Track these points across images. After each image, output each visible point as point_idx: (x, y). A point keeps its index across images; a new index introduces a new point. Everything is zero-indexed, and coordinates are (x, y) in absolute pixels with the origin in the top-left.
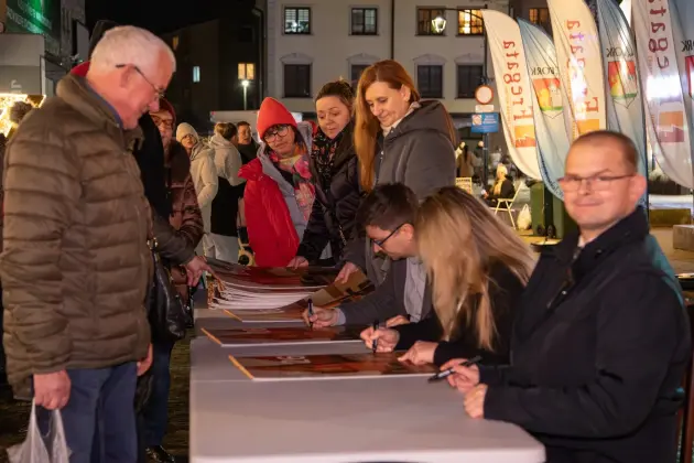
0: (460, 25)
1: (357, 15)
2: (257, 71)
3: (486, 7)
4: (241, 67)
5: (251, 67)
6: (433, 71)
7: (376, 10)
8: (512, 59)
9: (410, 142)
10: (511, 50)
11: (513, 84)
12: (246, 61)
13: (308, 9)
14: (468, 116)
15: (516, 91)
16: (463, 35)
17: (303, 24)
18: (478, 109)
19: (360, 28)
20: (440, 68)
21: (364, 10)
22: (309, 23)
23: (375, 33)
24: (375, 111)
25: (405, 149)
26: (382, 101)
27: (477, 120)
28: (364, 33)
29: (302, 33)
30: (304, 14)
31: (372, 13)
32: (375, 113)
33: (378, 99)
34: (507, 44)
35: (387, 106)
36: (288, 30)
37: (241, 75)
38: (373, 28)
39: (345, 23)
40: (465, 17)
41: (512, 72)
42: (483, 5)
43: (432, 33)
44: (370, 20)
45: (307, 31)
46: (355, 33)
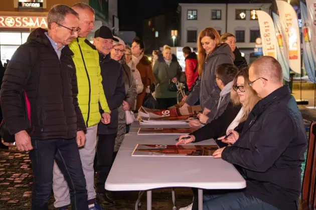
0: (251, 16)
1: (214, 12)
2: (178, 33)
3: (260, 9)
4: (172, 31)
5: (176, 32)
6: (241, 32)
7: (221, 11)
8: (267, 28)
9: (217, 58)
10: (267, 25)
11: (267, 37)
12: (174, 29)
13: (196, 10)
14: (253, 49)
15: (268, 39)
16: (252, 19)
17: (195, 16)
18: (257, 46)
19: (215, 17)
20: (244, 32)
21: (216, 10)
22: (196, 15)
23: (220, 19)
24: (204, 46)
25: (215, 60)
26: (207, 43)
27: (256, 50)
28: (216, 19)
29: (194, 19)
30: (195, 13)
31: (219, 12)
32: (204, 48)
33: (206, 43)
34: (265, 23)
35: (209, 46)
36: (189, 18)
37: (172, 34)
38: (219, 18)
39: (210, 16)
40: (253, 12)
41: (267, 33)
42: (258, 8)
43: (241, 19)
44: (218, 14)
45: (196, 19)
46: (213, 19)
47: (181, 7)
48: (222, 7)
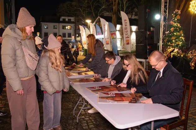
2: (40, 34)
4: (37, 33)
5: (39, 33)
18: (72, 39)
20: (65, 34)
21: (55, 25)
23: (57, 29)
27: (72, 41)
28: (55, 28)
30: (47, 26)
36: (44, 28)
37: (37, 34)
39: (53, 27)
43: (64, 29)
44: (56, 27)
45: (47, 28)
46: (54, 29)
47: (41, 24)
48: (57, 24)
